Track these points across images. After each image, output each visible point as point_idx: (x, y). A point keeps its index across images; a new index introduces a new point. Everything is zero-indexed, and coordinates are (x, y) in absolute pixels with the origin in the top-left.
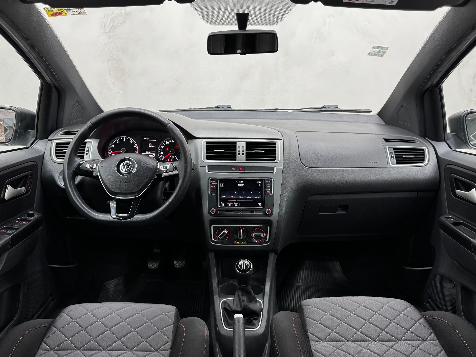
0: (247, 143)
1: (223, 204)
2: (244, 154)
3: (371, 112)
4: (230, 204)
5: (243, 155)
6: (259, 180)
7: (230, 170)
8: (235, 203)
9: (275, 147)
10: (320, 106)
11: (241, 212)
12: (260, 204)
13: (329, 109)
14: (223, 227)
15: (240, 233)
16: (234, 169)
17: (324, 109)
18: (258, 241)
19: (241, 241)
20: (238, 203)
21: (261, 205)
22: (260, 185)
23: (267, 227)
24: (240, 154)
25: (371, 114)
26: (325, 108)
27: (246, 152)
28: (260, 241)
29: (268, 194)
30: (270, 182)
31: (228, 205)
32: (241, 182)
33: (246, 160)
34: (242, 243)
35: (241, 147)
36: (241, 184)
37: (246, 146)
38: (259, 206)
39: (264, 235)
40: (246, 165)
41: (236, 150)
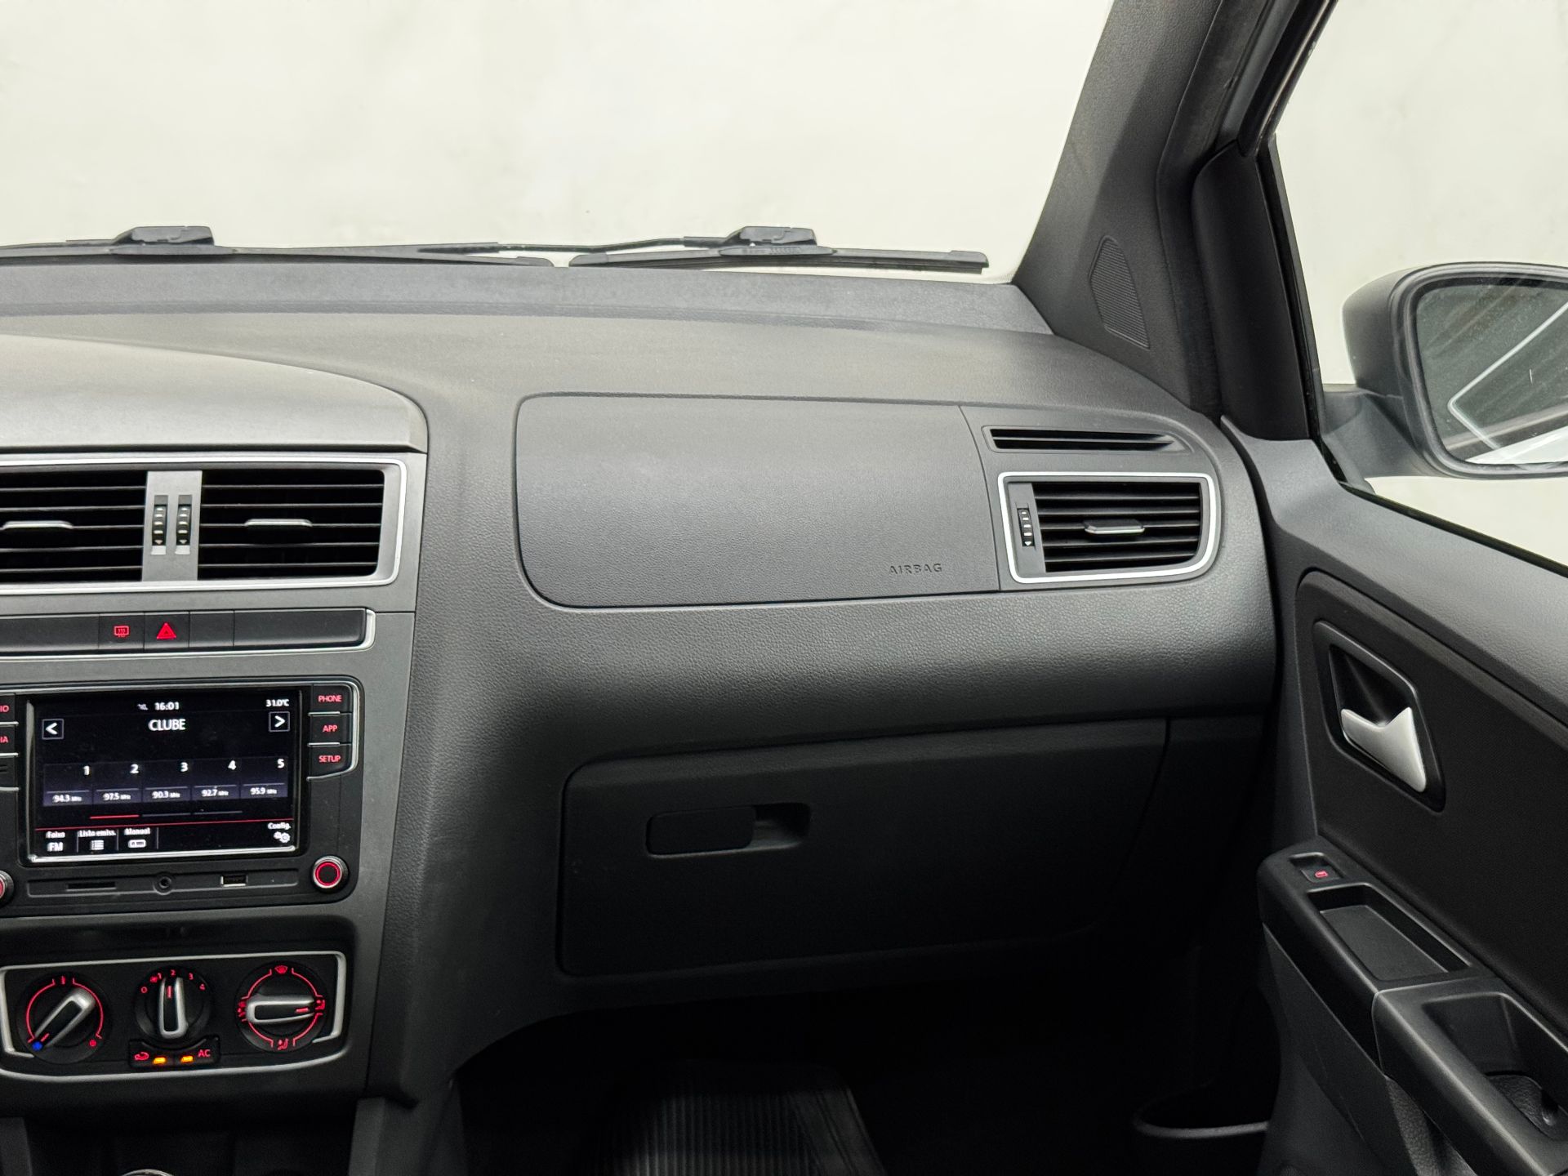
0: (211, 475)
1: (57, 840)
2: (188, 543)
3: (986, 265)
4: (97, 838)
5: (183, 550)
6: (277, 693)
7: (100, 641)
8: (128, 832)
9: (378, 495)
10: (724, 233)
11: (164, 882)
12: (282, 831)
13: (767, 251)
14: (70, 973)
15: (171, 1003)
16: (121, 630)
17: (738, 250)
18: (283, 1045)
19: (174, 1049)
20: (147, 831)
21: (284, 838)
22: (284, 716)
23: (333, 955)
24: (163, 543)
25: (985, 277)
26: (747, 242)
27: (202, 530)
28: (290, 1042)
29: (328, 768)
30: (338, 699)
31: (85, 846)
32: (171, 706)
33: (203, 575)
34: (188, 1059)
35: (173, 503)
36: (167, 715)
37: (206, 496)
38: (277, 843)
39: (312, 1007)
40: (200, 603)
41: (139, 516)
